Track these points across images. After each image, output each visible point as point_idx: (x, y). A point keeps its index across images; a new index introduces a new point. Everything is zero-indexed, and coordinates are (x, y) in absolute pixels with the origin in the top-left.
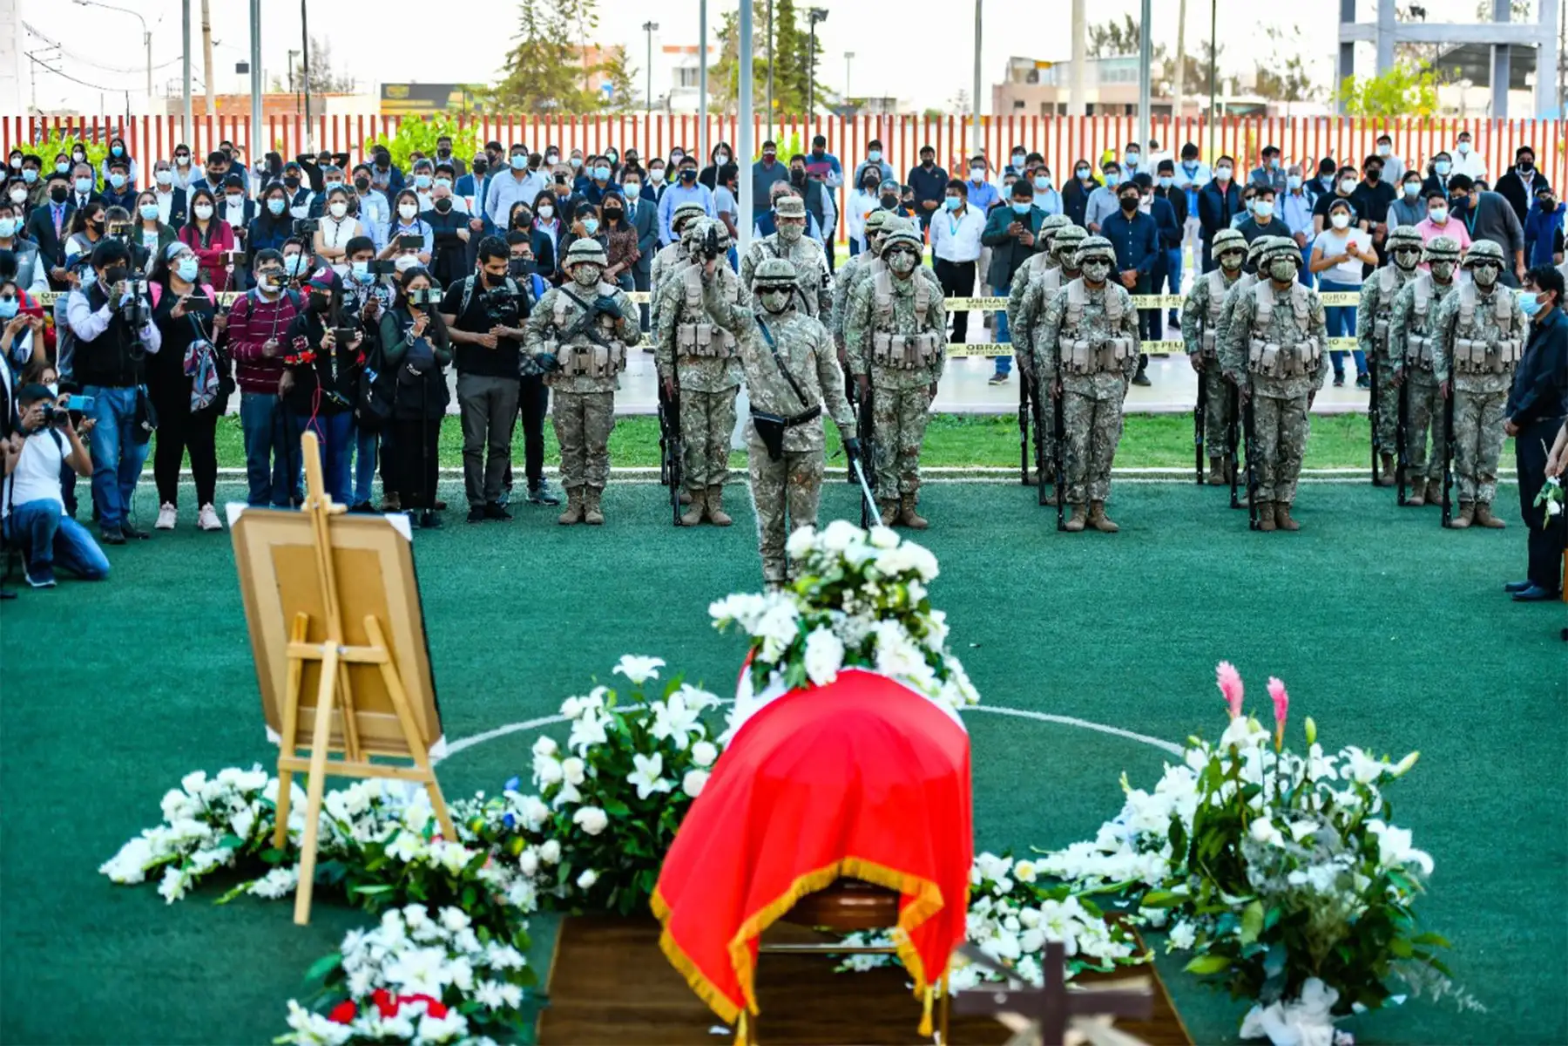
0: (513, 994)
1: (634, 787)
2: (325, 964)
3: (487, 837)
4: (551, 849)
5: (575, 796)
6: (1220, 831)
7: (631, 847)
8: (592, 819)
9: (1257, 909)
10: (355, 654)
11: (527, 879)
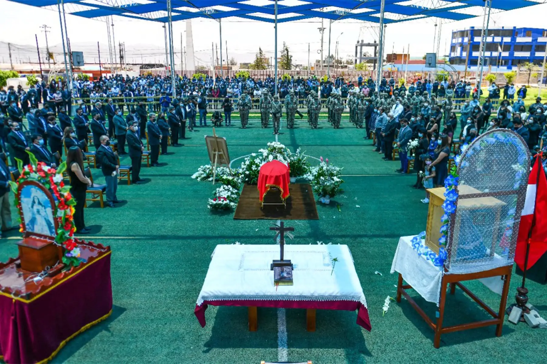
0: (236, 196)
1: (252, 169)
2: (214, 192)
3: (236, 174)
4: (243, 175)
5: (245, 170)
6: (320, 176)
7: (252, 176)
8: (247, 172)
9: (321, 187)
10: (220, 153)
11: (240, 179)
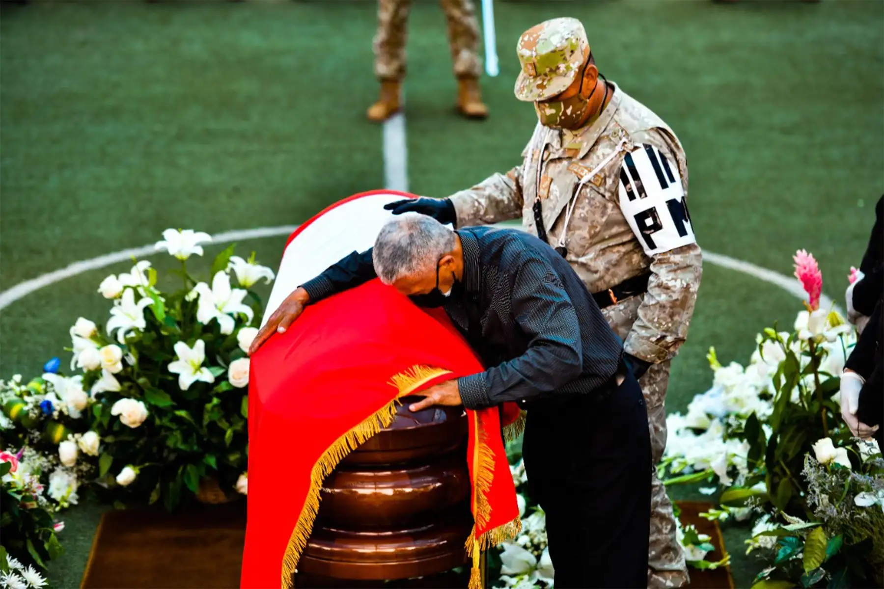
1: (176, 376)
3: (24, 422)
4: (90, 441)
5: (113, 385)
6: (798, 430)
7: (175, 440)
8: (132, 411)
9: (819, 535)
11: (67, 470)
